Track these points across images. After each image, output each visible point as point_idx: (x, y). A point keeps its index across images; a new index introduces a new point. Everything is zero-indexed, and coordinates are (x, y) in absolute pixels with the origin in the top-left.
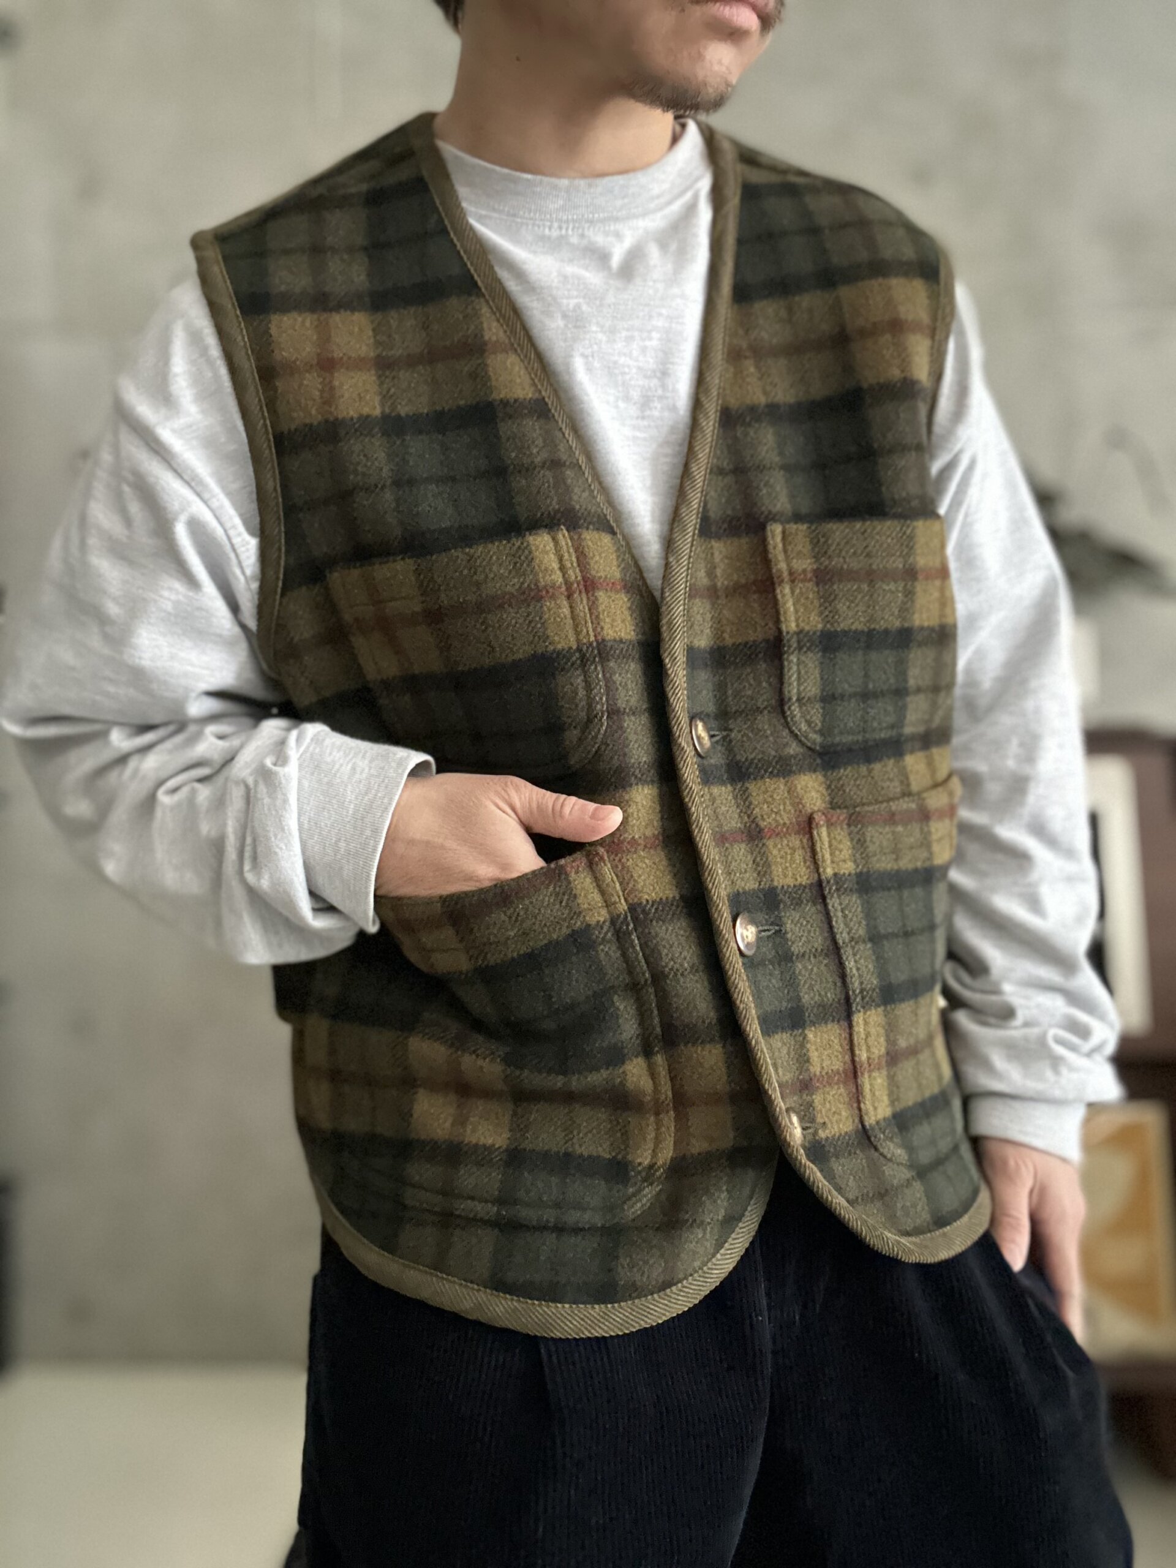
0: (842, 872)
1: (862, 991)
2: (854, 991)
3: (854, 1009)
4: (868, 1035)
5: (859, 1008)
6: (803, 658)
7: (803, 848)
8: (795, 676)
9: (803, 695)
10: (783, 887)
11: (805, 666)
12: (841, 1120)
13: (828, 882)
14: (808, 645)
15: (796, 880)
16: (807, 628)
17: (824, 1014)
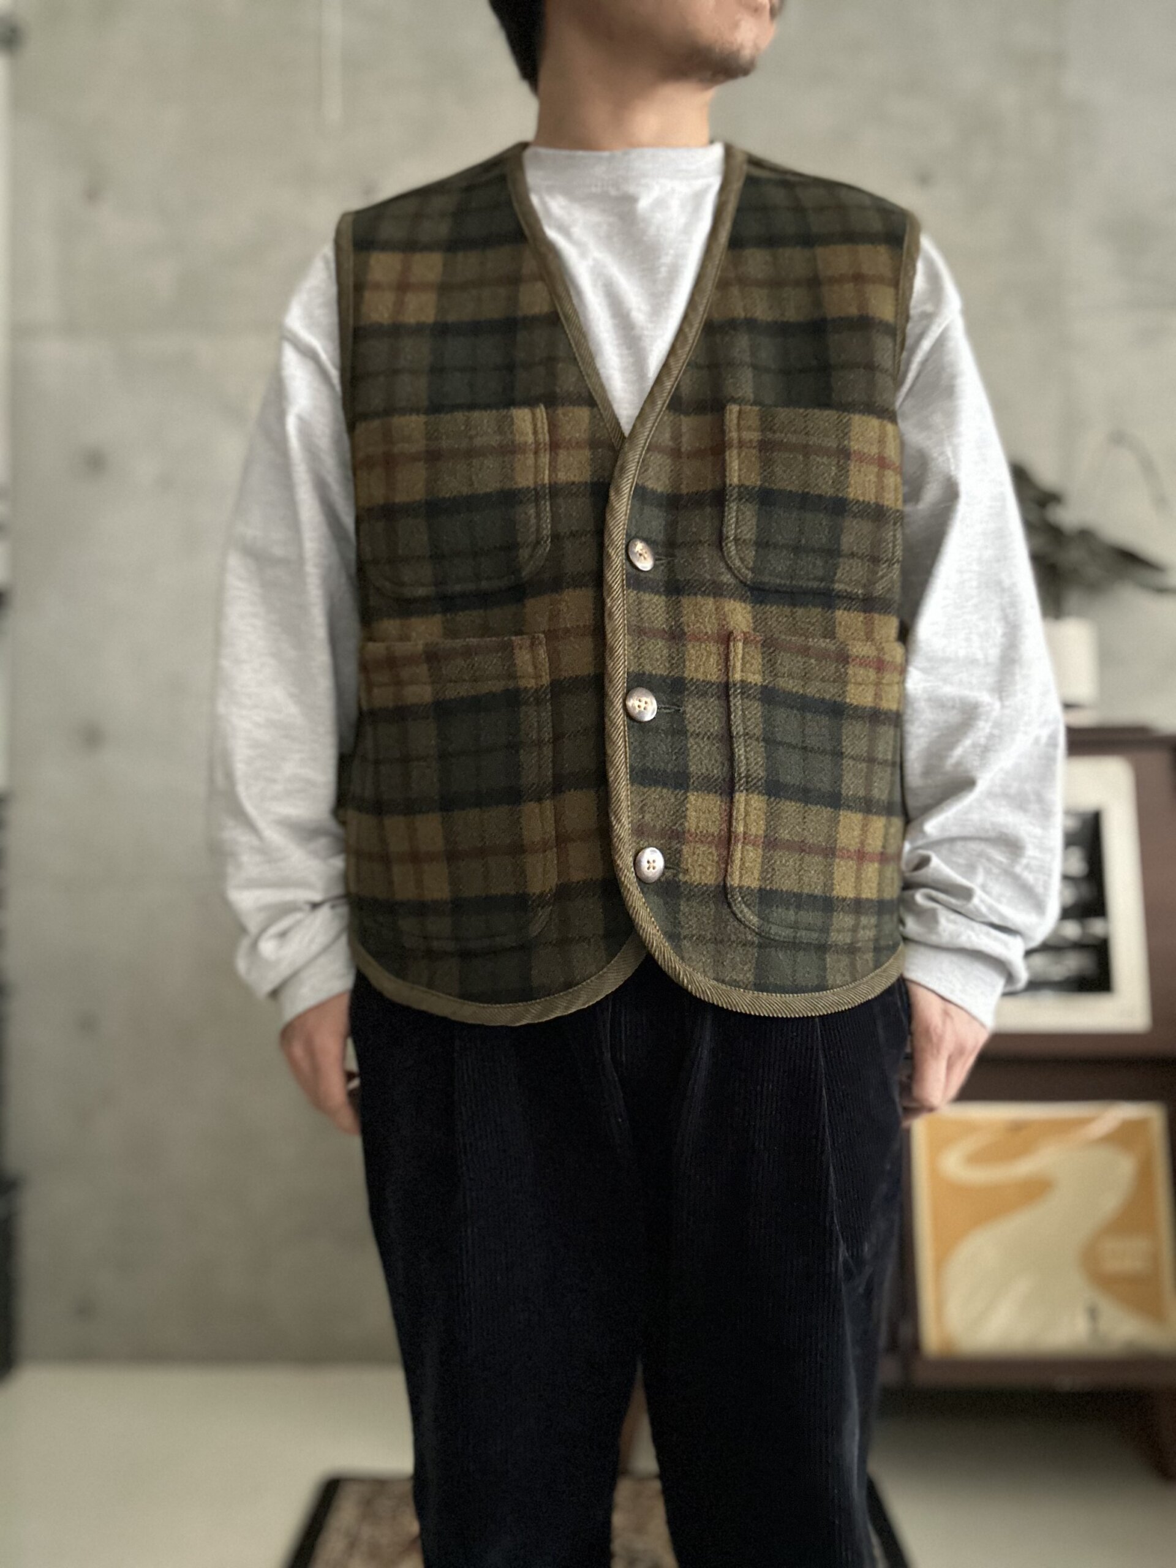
0: (749, 680)
1: (747, 776)
2: (740, 774)
3: (737, 787)
4: (747, 814)
5: (742, 788)
6: (742, 507)
7: (719, 654)
8: (734, 519)
9: (739, 537)
10: (692, 679)
11: (743, 514)
12: (704, 873)
13: (735, 685)
14: (747, 497)
15: (706, 677)
16: (747, 483)
17: (708, 785)
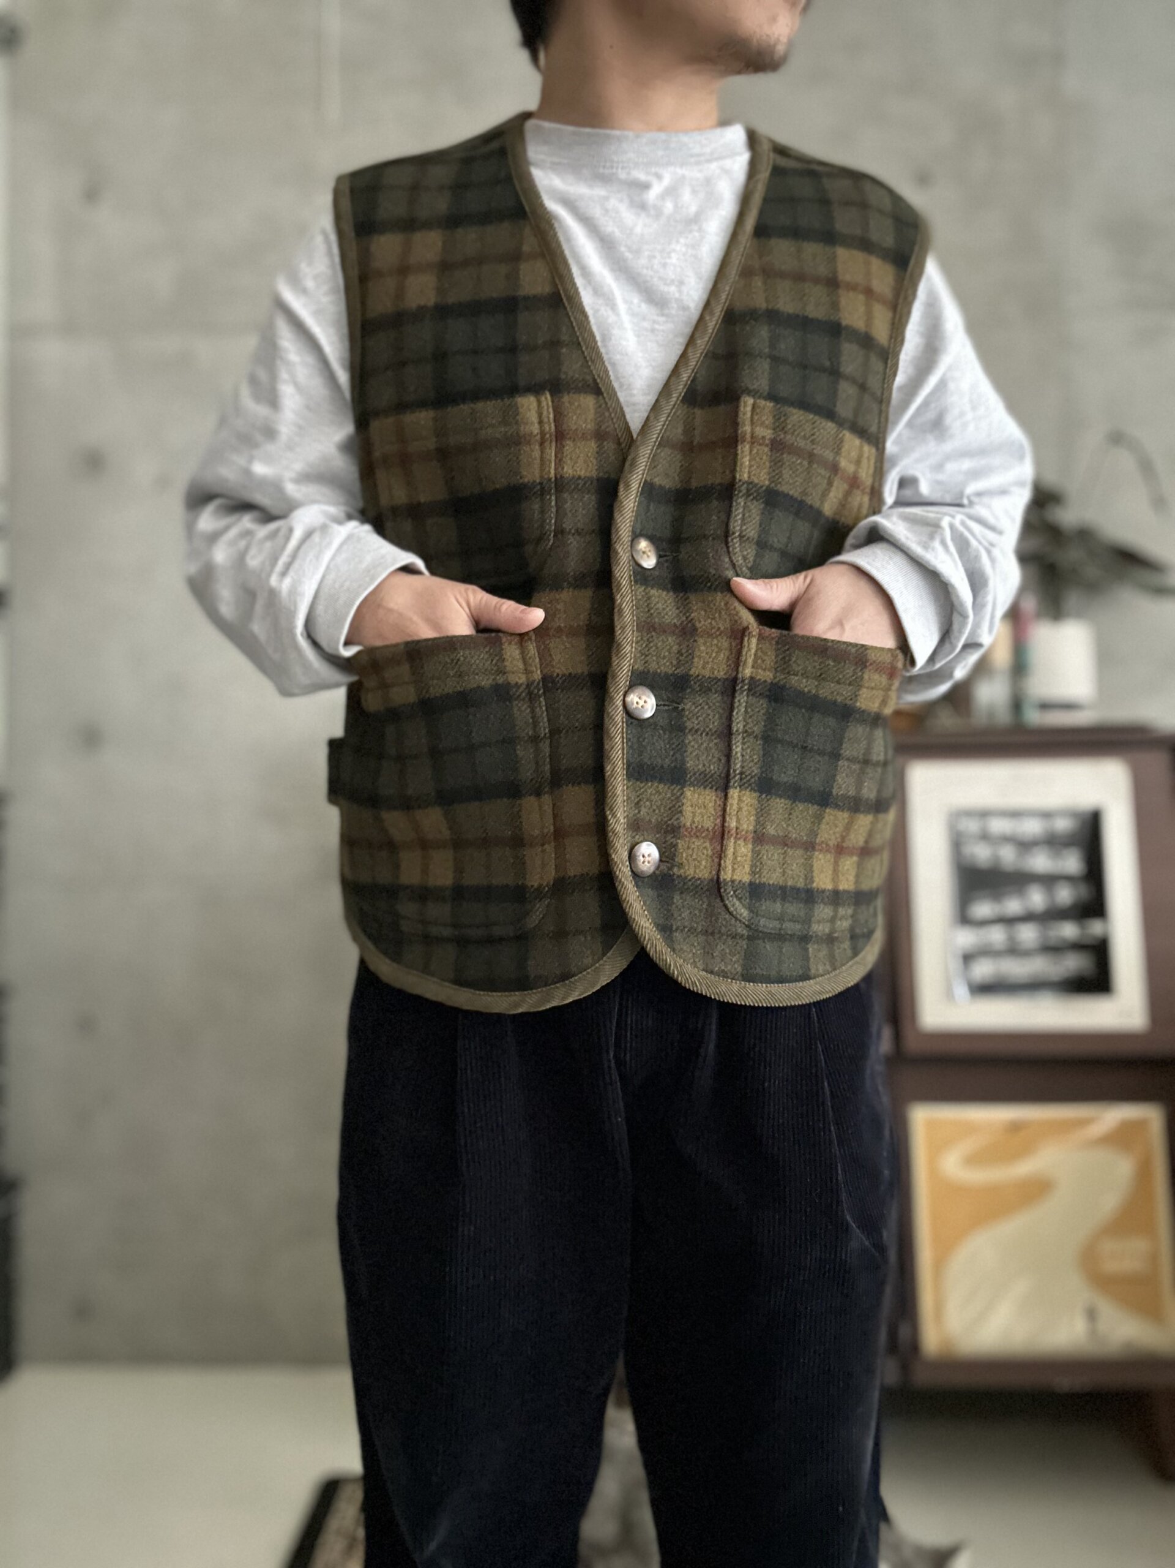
0: (758, 678)
1: (741, 773)
2: (735, 771)
3: (731, 784)
4: (740, 809)
5: (736, 784)
6: (749, 504)
7: (729, 650)
8: (740, 516)
9: (744, 533)
10: (697, 676)
11: (750, 511)
12: (699, 867)
13: (743, 681)
14: (755, 495)
15: (714, 673)
16: (756, 481)
17: (704, 781)
